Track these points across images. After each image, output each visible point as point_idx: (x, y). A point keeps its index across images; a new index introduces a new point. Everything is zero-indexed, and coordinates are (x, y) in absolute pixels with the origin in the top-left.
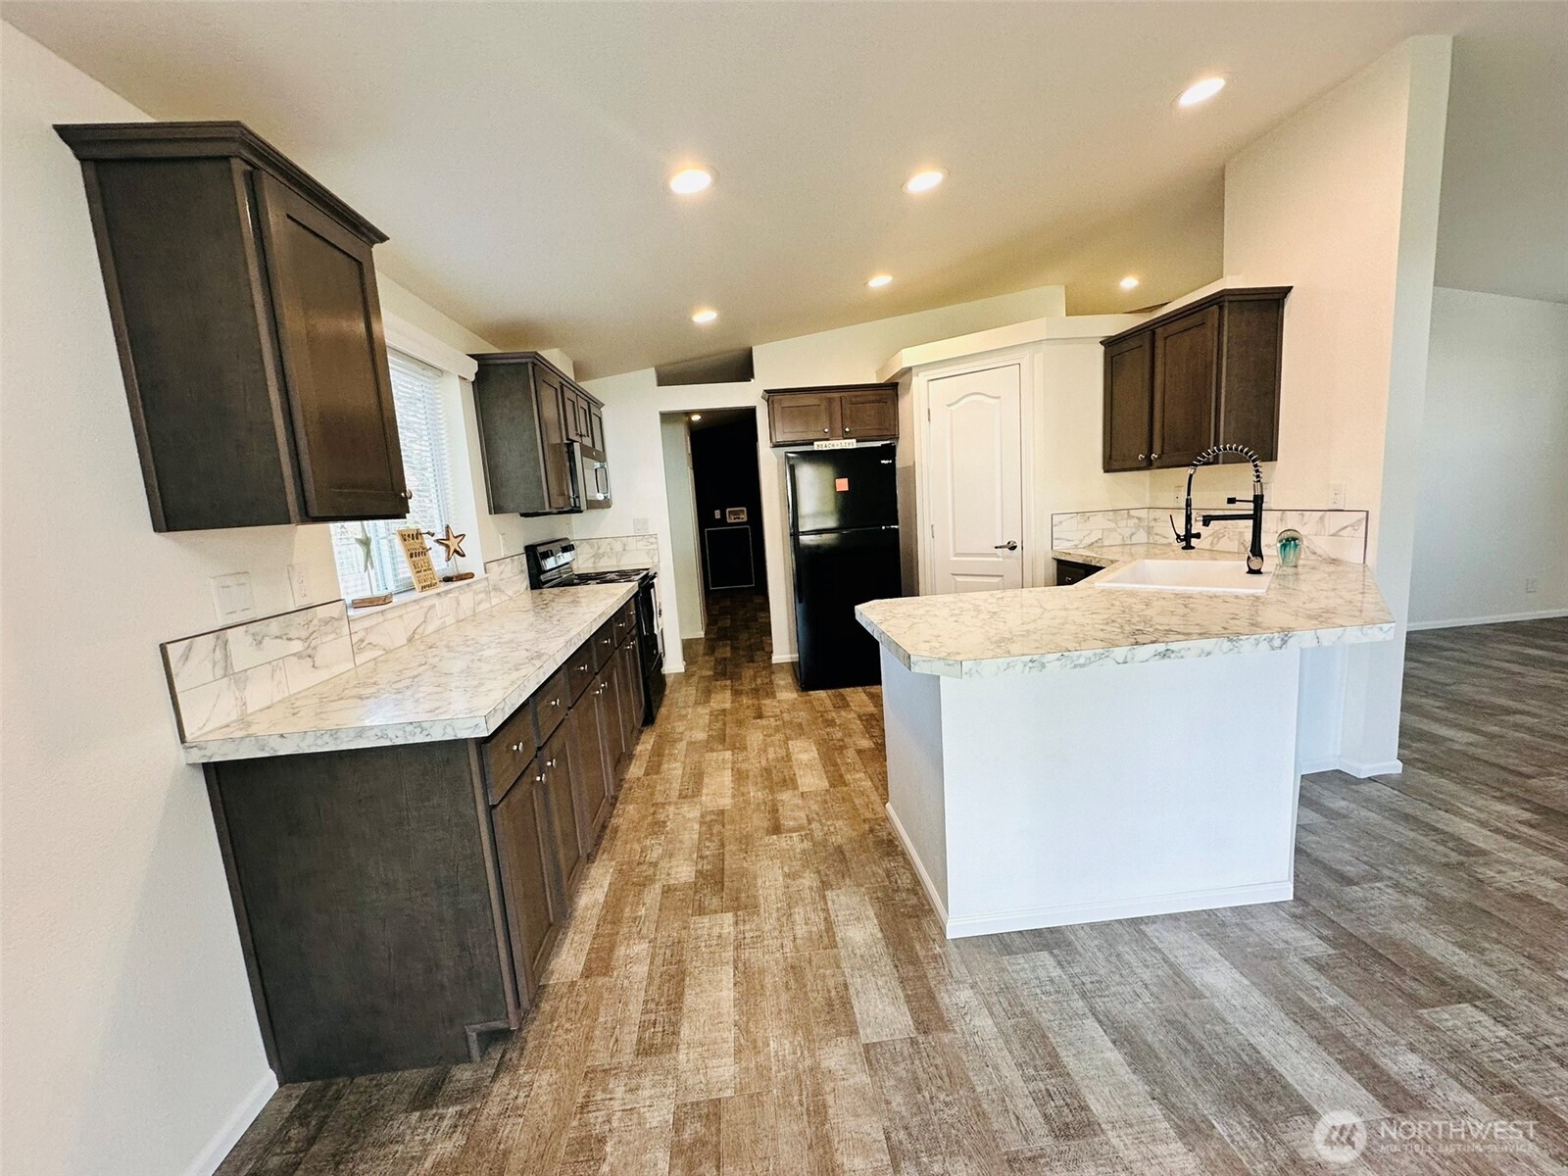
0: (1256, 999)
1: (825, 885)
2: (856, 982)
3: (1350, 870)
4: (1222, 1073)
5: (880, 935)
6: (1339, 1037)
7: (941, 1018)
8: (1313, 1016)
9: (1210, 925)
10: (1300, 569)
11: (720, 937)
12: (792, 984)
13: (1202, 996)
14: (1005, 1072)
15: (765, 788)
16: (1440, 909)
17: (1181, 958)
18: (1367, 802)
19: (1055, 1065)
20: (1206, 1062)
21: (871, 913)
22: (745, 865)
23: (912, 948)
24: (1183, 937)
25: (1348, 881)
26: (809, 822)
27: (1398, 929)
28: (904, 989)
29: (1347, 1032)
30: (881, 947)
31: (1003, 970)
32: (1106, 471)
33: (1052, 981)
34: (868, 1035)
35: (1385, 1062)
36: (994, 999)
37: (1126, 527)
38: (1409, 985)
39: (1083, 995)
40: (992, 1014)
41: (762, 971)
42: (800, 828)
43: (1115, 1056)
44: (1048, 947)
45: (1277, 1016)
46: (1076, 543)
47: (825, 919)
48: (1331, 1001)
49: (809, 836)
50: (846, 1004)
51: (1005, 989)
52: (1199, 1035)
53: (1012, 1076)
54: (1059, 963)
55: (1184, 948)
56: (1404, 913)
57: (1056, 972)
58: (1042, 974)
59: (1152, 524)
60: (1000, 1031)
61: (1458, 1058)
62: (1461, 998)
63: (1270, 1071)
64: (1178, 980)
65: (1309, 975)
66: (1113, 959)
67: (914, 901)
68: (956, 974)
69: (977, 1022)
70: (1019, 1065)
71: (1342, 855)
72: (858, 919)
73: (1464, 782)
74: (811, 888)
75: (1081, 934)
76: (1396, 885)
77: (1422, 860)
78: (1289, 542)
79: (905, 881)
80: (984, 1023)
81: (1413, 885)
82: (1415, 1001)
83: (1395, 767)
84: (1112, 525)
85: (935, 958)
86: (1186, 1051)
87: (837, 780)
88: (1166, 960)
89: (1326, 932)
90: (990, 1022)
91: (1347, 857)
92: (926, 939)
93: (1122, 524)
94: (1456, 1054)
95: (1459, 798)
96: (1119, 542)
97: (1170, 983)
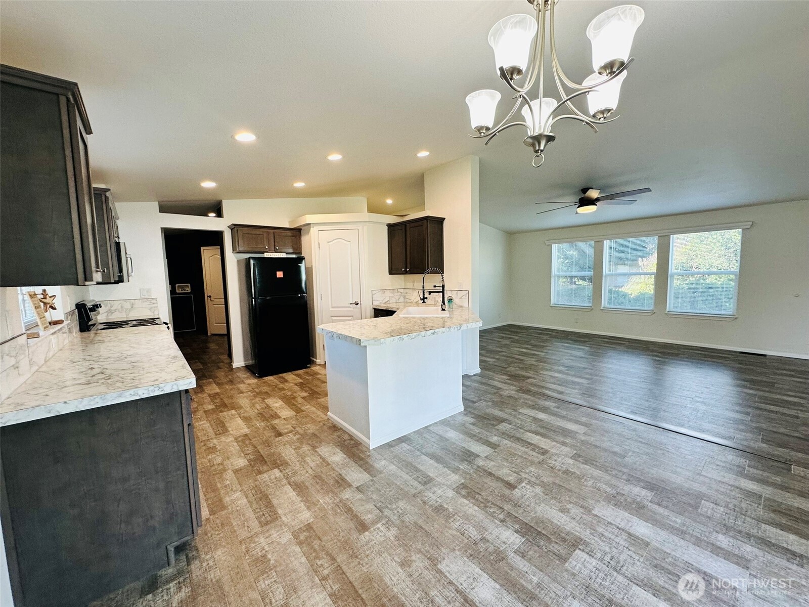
0: (462, 436)
1: (314, 448)
2: (343, 472)
3: (475, 400)
4: (458, 455)
5: (345, 456)
6: (481, 438)
7: (378, 471)
8: (475, 436)
9: (445, 423)
10: (453, 309)
11: (276, 478)
12: (318, 481)
13: (448, 440)
14: (404, 477)
15: (263, 421)
16: (495, 404)
17: (441, 432)
18: (475, 381)
19: (417, 470)
20: (454, 454)
21: (339, 451)
22: (272, 451)
23: (360, 456)
24: (440, 427)
25: (474, 402)
26: (294, 428)
27: (488, 411)
28: (362, 468)
29: (482, 437)
30: (348, 459)
31: (393, 452)
32: (390, 274)
33: (408, 450)
34: (355, 484)
35: (491, 440)
36: (393, 460)
37: (397, 295)
38: (492, 422)
39: (418, 450)
40: (394, 464)
41: (303, 482)
42: (291, 432)
43: (432, 462)
44: (403, 442)
45: (468, 439)
46: (381, 302)
47: (321, 458)
48: (478, 431)
49: (297, 433)
50: (343, 479)
51: (395, 457)
52: (451, 449)
53: (406, 477)
54: (409, 445)
55: (440, 430)
56: (488, 407)
57: (409, 447)
58: (405, 449)
59: (405, 295)
60: (398, 468)
61: (504, 434)
62: (502, 422)
63: (469, 451)
64: (442, 439)
65: (472, 427)
66: (424, 439)
67: (352, 442)
68: (378, 458)
69: (390, 468)
70: (407, 474)
71: (472, 397)
72: (334, 454)
73: (494, 372)
74: (309, 450)
75: (412, 435)
76: (485, 401)
77: (490, 393)
78: (450, 300)
79: (346, 437)
80: (393, 467)
81: (488, 400)
82: (494, 425)
83: (478, 370)
84: (392, 295)
85: (369, 456)
86: (449, 454)
87: (298, 411)
88: (437, 434)
89: (473, 416)
90: (394, 466)
91: (473, 396)
92: (362, 452)
93: (396, 294)
94: (503, 434)
95: (494, 376)
96: (395, 302)
97: (440, 440)
